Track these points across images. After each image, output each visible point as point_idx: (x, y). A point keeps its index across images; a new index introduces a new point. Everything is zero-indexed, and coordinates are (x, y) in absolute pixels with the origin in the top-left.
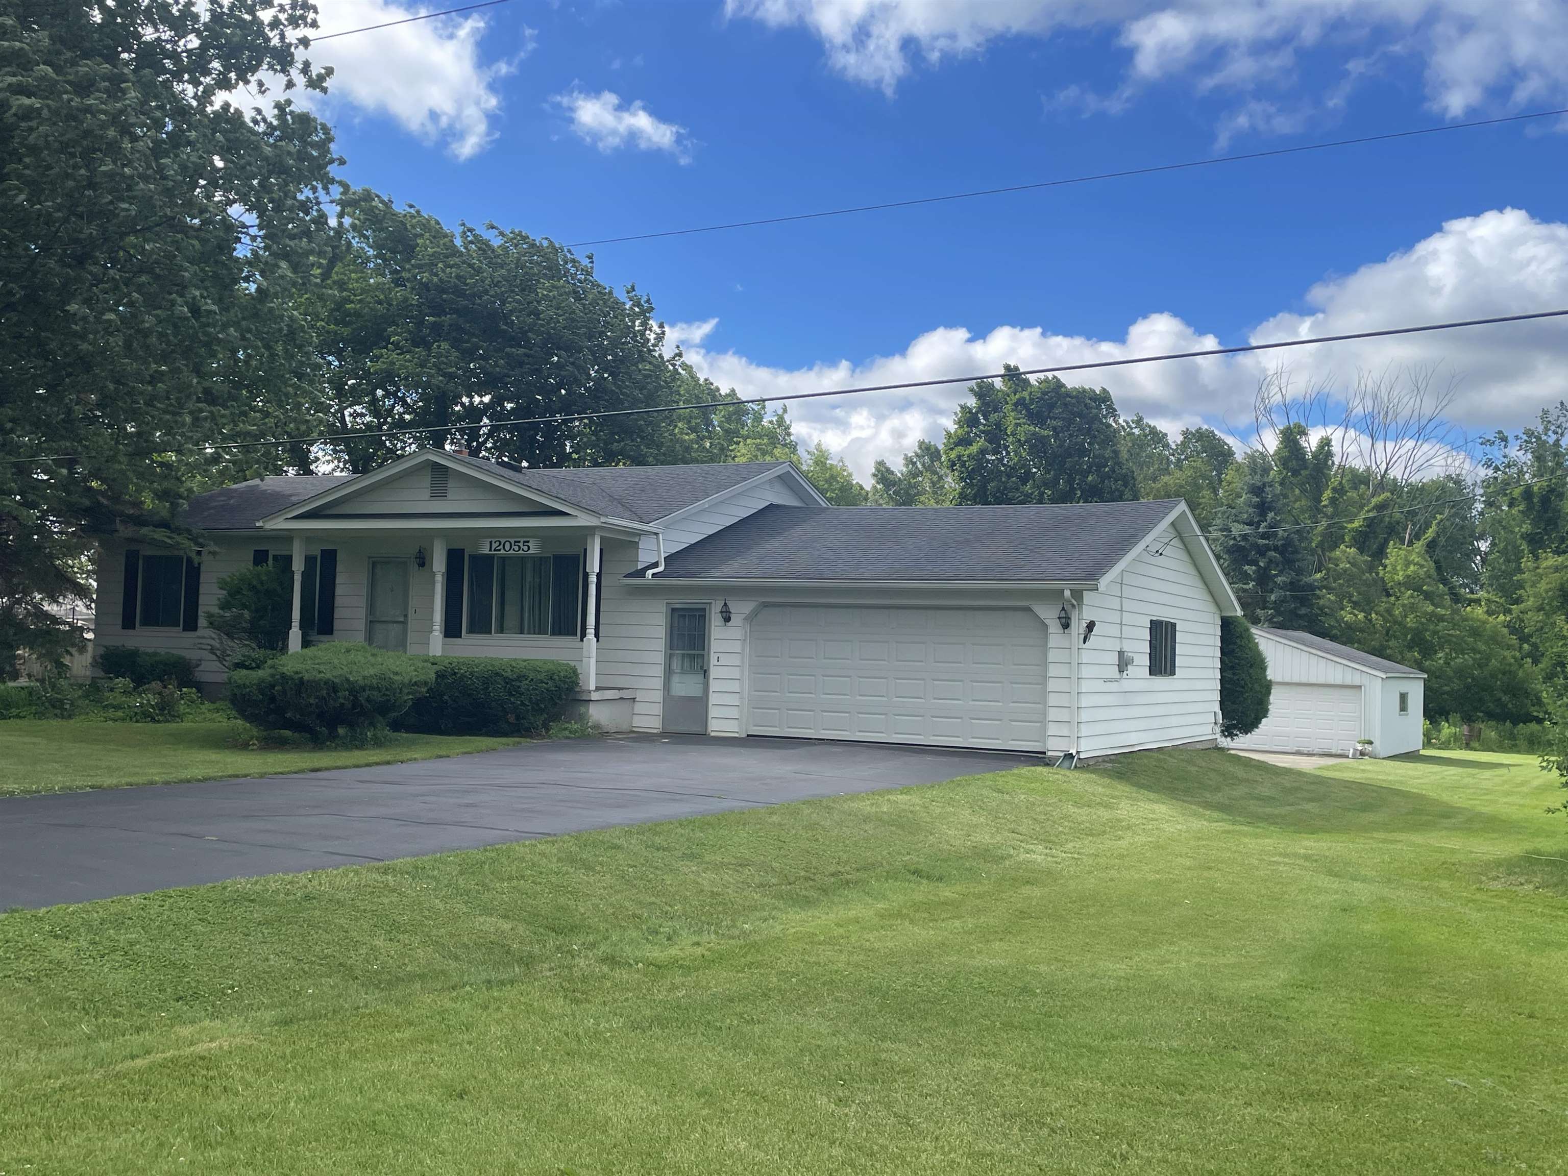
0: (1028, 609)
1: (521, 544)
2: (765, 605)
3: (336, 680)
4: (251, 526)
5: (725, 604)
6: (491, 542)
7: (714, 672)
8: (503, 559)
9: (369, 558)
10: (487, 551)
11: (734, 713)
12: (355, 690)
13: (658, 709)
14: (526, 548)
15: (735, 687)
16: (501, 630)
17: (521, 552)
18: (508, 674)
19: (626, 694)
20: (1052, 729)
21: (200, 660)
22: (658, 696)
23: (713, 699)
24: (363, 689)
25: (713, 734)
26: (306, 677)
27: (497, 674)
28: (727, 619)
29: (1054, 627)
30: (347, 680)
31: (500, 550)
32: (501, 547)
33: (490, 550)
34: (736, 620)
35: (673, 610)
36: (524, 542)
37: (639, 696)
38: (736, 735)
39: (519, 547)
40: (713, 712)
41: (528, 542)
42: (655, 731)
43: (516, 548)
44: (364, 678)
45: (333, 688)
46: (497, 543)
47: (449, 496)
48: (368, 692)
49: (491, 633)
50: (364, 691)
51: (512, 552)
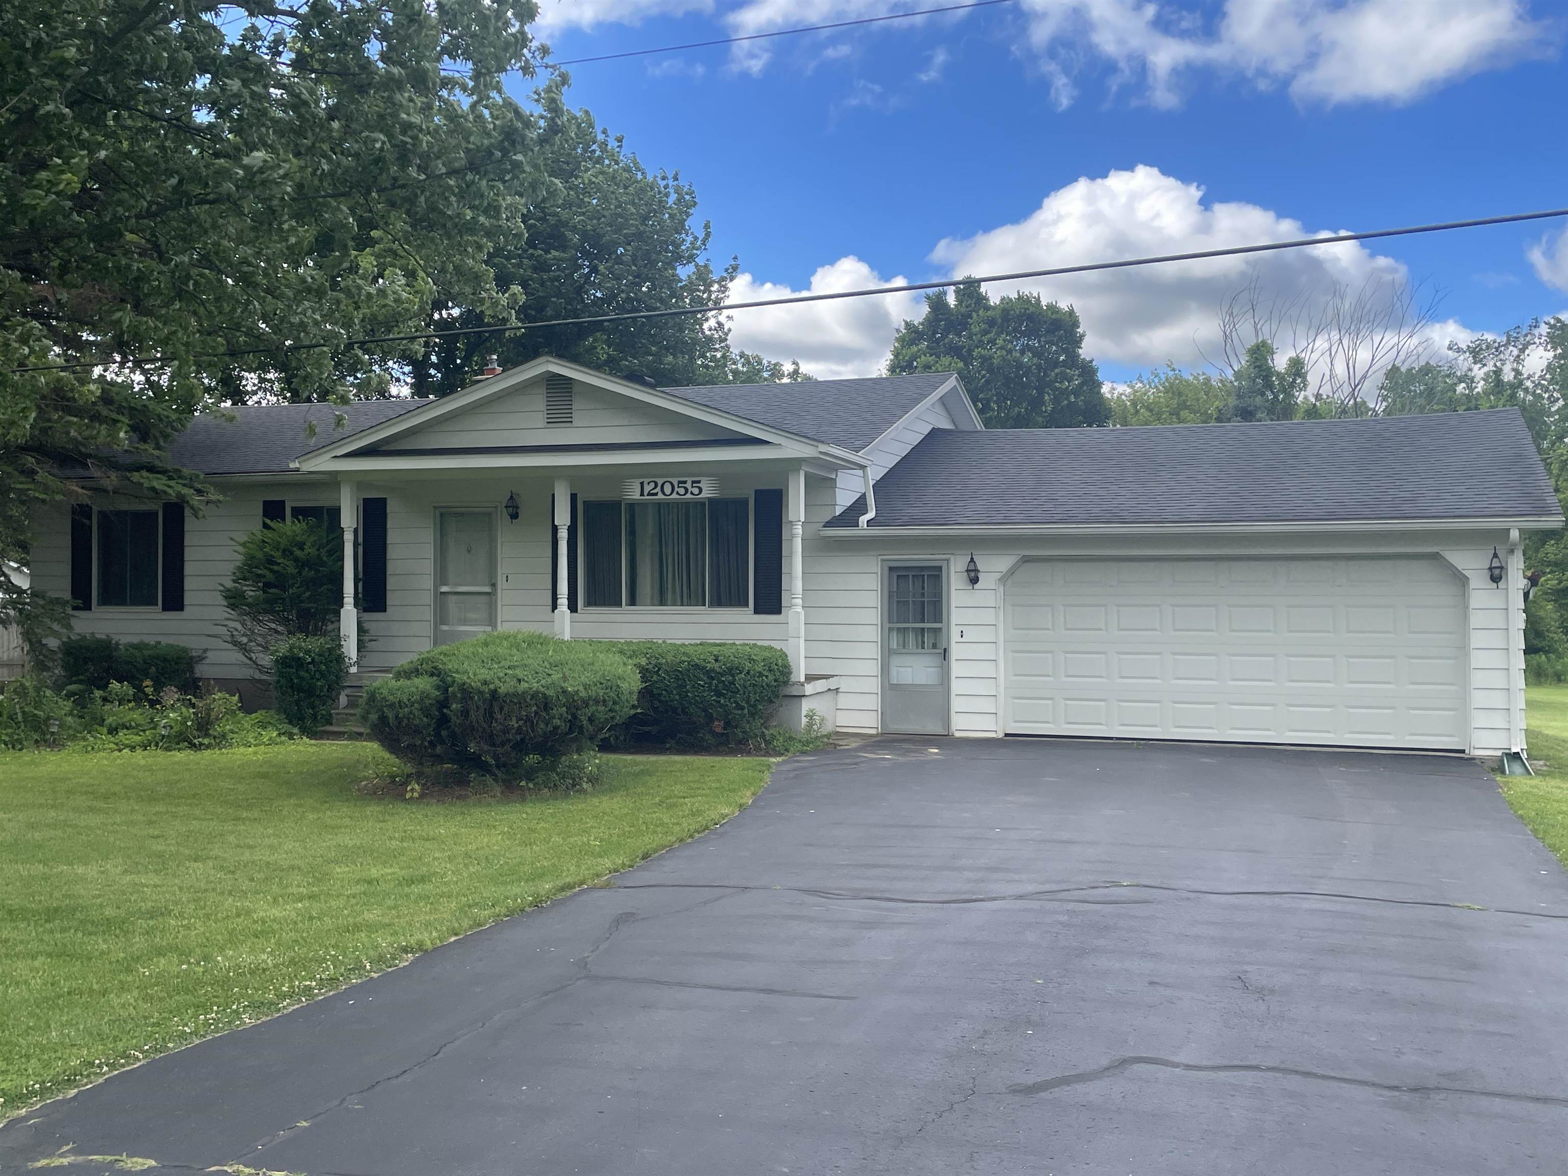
0: (1435, 557)
1: (688, 485)
2: (1026, 560)
3: (551, 693)
4: (284, 468)
5: (972, 559)
6: (642, 484)
7: (956, 651)
8: (659, 505)
9: (435, 507)
10: (637, 496)
11: (988, 705)
12: (574, 704)
13: (874, 702)
14: (696, 491)
15: (988, 670)
16: (632, 602)
17: (689, 496)
18: (711, 665)
19: (832, 683)
20: (1480, 720)
21: (205, 651)
22: (874, 685)
23: (956, 687)
24: (586, 703)
25: (958, 734)
26: (503, 690)
27: (696, 666)
28: (974, 581)
29: (1478, 581)
30: (564, 692)
31: (656, 494)
32: (658, 489)
33: (642, 494)
34: (985, 580)
35: (891, 569)
36: (693, 482)
37: (844, 685)
38: (993, 735)
39: (686, 490)
40: (957, 704)
41: (699, 482)
42: (874, 732)
43: (682, 491)
44: (586, 687)
45: (545, 704)
46: (652, 485)
47: (575, 424)
48: (593, 709)
49: (621, 605)
50: (587, 705)
51: (674, 496)
